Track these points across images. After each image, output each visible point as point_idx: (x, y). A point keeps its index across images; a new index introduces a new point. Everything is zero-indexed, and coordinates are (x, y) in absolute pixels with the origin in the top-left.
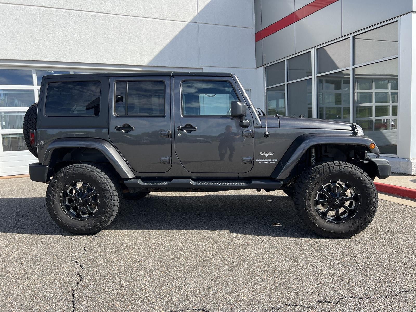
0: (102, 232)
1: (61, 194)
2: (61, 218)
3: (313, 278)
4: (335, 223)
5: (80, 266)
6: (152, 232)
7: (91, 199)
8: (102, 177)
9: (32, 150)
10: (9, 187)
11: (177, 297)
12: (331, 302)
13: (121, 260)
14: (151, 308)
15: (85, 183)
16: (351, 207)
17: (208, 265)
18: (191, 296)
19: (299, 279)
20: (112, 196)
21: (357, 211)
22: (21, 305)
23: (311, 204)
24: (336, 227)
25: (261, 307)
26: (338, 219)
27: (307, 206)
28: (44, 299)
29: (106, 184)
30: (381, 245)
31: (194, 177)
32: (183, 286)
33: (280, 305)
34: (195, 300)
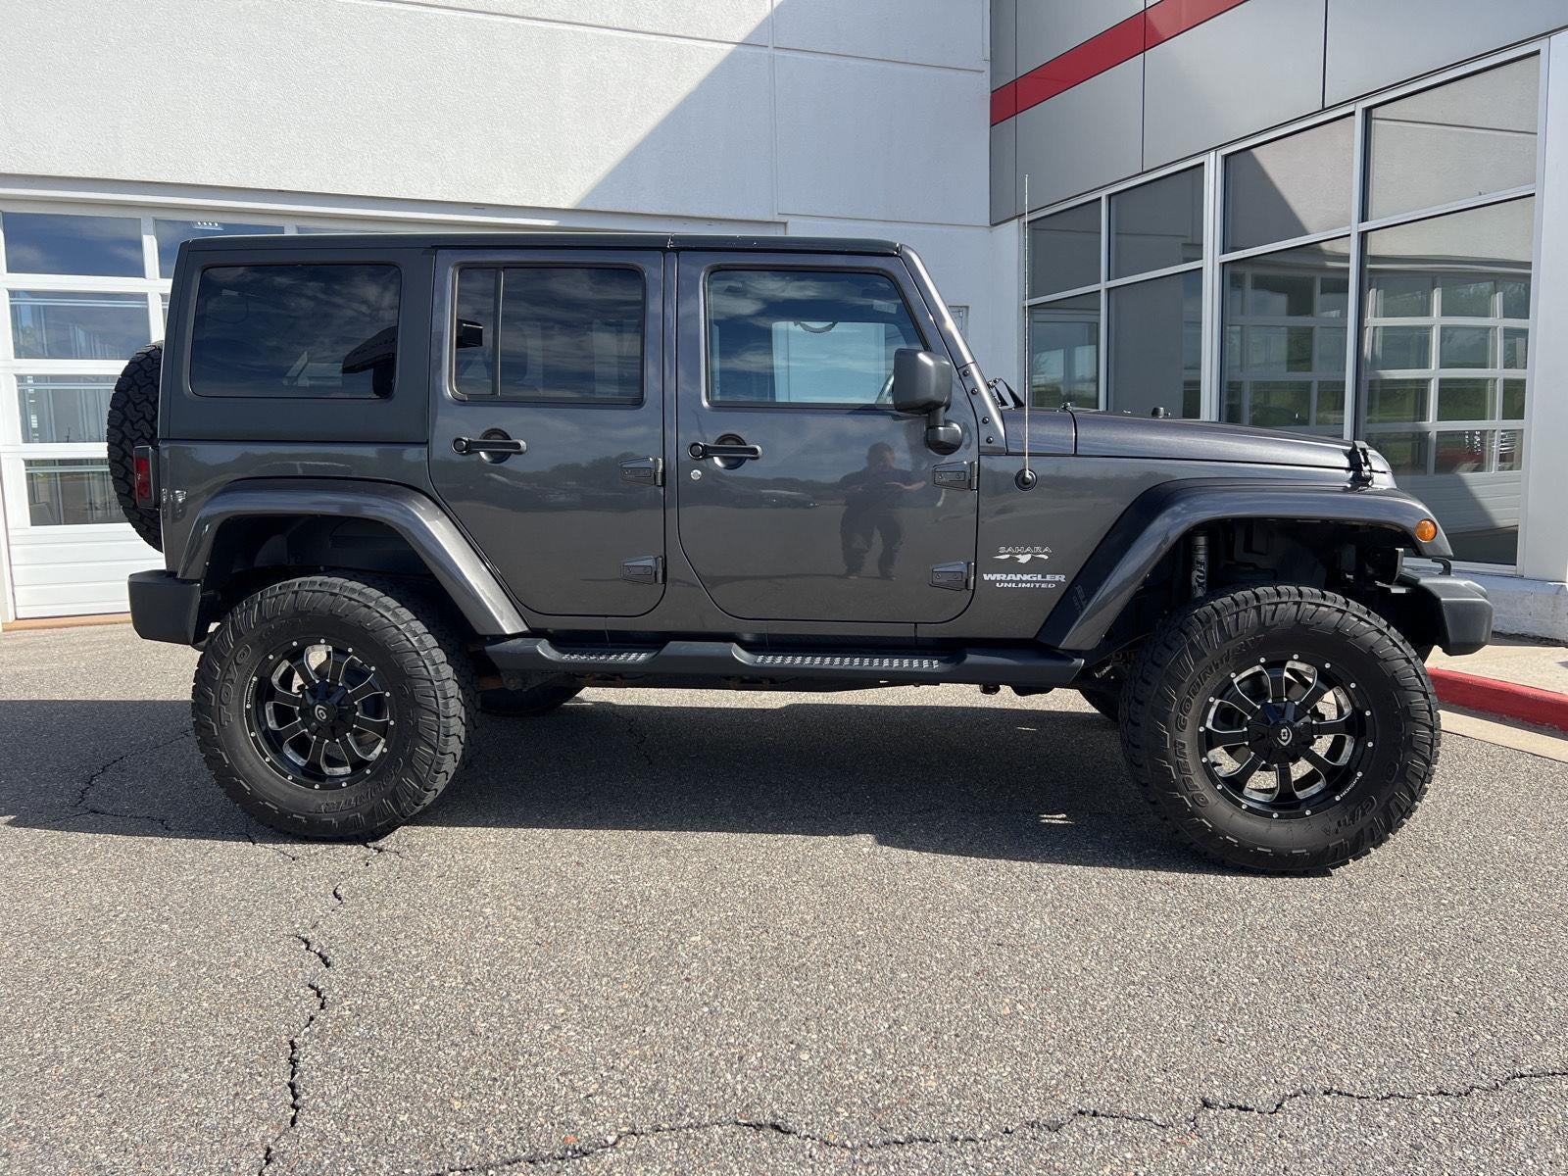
0: (402, 832)
1: (249, 690)
2: (248, 778)
3: (1184, 1019)
4: (1275, 816)
5: (320, 955)
6: (589, 837)
7: (360, 708)
8: (401, 627)
9: (141, 520)
10: (53, 660)
11: (680, 1076)
12: (1250, 1106)
13: (472, 937)
14: (583, 1113)
15: (339, 651)
16: (1335, 760)
17: (796, 964)
18: (729, 1076)
19: (1135, 1020)
20: (441, 701)
21: (1360, 774)
22: (100, 1096)
23: (1187, 747)
24: (1279, 832)
25: (990, 1119)
26: (1285, 801)
27: (1172, 753)
28: (185, 1076)
29: (419, 654)
30: (1443, 901)
31: (747, 637)
32: (702, 1039)
33: (1061, 1114)
34: (744, 1090)
